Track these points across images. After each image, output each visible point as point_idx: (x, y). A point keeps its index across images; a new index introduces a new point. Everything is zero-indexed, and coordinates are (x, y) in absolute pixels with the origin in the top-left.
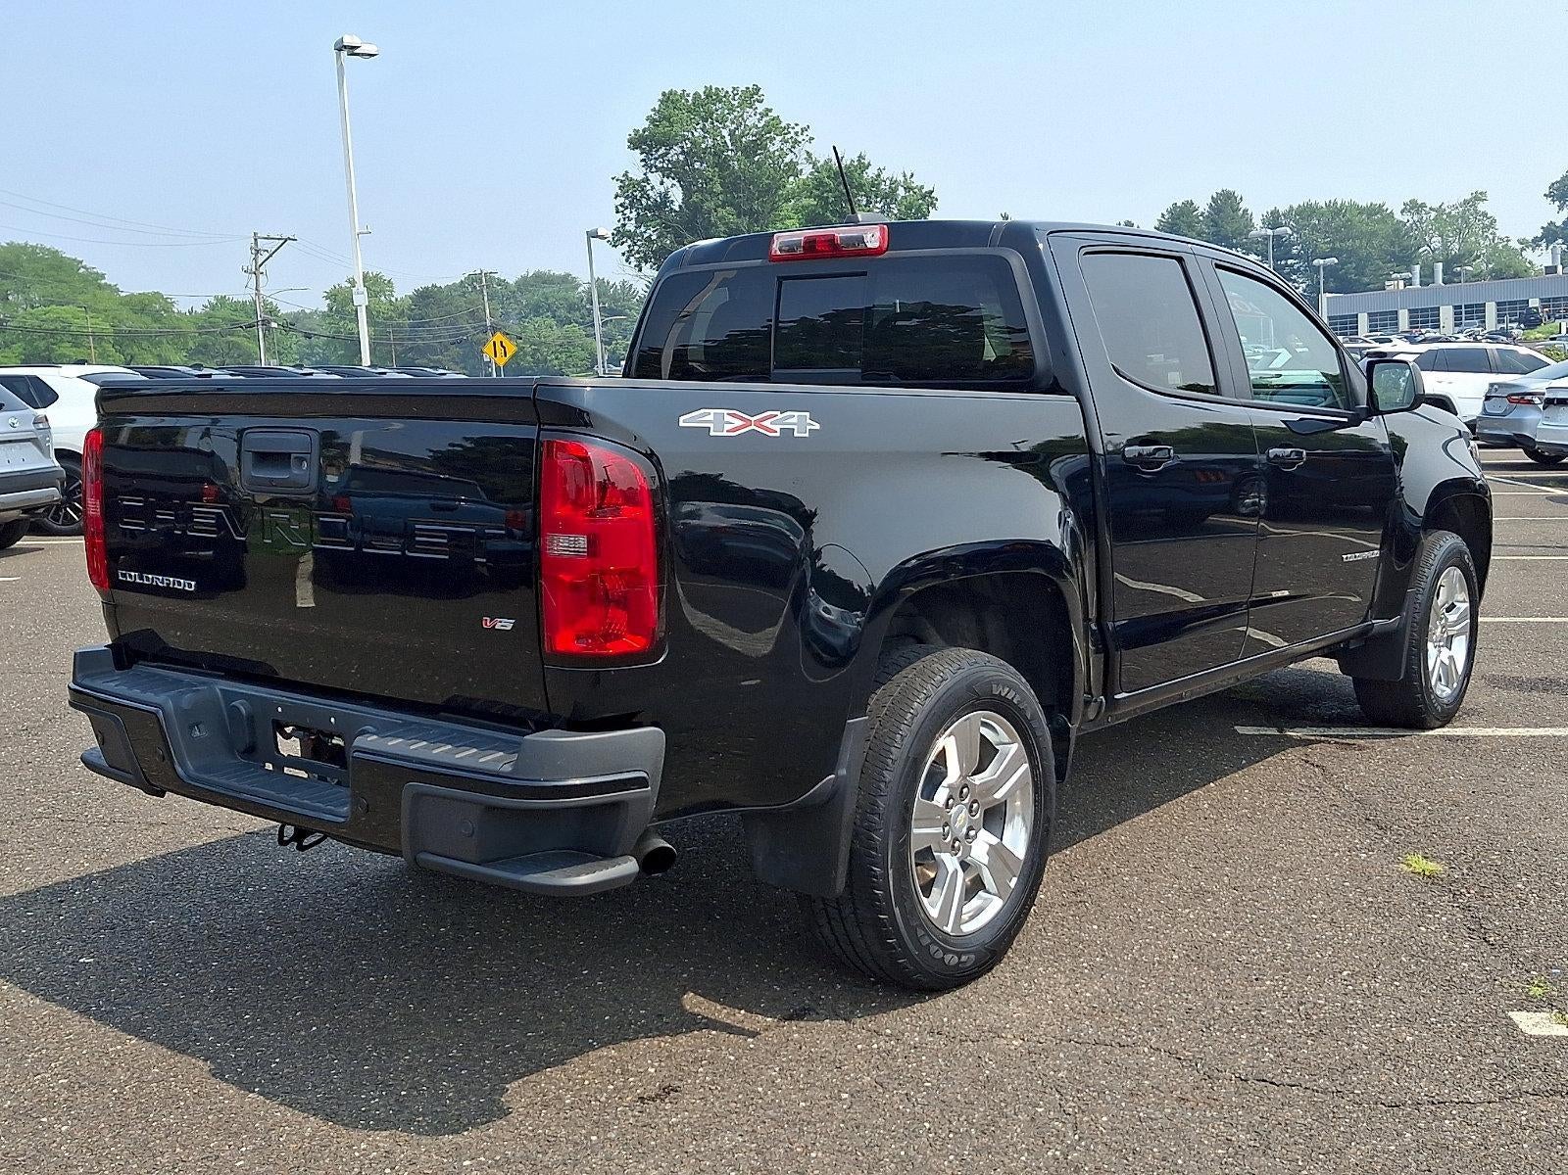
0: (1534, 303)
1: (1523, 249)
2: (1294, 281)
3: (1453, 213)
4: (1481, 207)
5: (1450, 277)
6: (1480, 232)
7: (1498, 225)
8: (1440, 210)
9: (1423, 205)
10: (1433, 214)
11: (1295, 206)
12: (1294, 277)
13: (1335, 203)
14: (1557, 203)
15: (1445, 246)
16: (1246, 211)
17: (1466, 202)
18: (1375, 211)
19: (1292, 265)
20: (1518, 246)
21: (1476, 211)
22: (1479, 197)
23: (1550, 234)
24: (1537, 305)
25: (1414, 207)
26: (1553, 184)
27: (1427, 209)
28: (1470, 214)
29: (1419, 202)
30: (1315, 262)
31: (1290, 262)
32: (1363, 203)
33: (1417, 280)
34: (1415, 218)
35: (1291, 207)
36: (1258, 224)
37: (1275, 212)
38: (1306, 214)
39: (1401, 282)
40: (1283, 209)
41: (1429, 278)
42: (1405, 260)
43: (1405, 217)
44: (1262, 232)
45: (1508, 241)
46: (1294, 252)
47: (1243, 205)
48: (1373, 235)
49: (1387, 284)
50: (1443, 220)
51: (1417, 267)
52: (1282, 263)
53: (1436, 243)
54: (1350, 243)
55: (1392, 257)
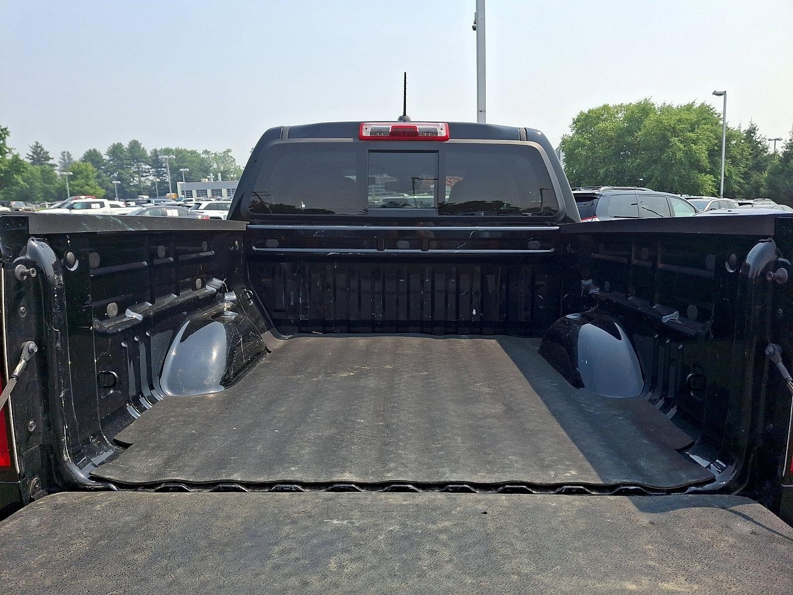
2: (165, 177)
3: (220, 155)
4: (230, 154)
5: (224, 178)
6: (230, 163)
7: (236, 161)
8: (215, 154)
9: (210, 152)
10: (213, 155)
11: (163, 148)
12: (164, 175)
15: (219, 168)
16: (143, 148)
17: (224, 152)
18: (193, 152)
21: (228, 156)
22: (229, 151)
25: (206, 152)
28: (225, 157)
29: (208, 151)
30: (181, 170)
31: (162, 169)
32: (189, 149)
33: (212, 179)
34: (207, 156)
35: (162, 149)
36: (149, 154)
37: (155, 150)
38: (167, 151)
39: (207, 179)
40: (158, 149)
41: (216, 178)
42: (206, 171)
43: (204, 156)
44: (151, 157)
45: (240, 167)
46: (163, 165)
47: (142, 146)
48: (194, 161)
49: (202, 179)
50: (217, 158)
51: (212, 174)
52: (160, 169)
53: (215, 166)
54: (185, 164)
55: (202, 170)
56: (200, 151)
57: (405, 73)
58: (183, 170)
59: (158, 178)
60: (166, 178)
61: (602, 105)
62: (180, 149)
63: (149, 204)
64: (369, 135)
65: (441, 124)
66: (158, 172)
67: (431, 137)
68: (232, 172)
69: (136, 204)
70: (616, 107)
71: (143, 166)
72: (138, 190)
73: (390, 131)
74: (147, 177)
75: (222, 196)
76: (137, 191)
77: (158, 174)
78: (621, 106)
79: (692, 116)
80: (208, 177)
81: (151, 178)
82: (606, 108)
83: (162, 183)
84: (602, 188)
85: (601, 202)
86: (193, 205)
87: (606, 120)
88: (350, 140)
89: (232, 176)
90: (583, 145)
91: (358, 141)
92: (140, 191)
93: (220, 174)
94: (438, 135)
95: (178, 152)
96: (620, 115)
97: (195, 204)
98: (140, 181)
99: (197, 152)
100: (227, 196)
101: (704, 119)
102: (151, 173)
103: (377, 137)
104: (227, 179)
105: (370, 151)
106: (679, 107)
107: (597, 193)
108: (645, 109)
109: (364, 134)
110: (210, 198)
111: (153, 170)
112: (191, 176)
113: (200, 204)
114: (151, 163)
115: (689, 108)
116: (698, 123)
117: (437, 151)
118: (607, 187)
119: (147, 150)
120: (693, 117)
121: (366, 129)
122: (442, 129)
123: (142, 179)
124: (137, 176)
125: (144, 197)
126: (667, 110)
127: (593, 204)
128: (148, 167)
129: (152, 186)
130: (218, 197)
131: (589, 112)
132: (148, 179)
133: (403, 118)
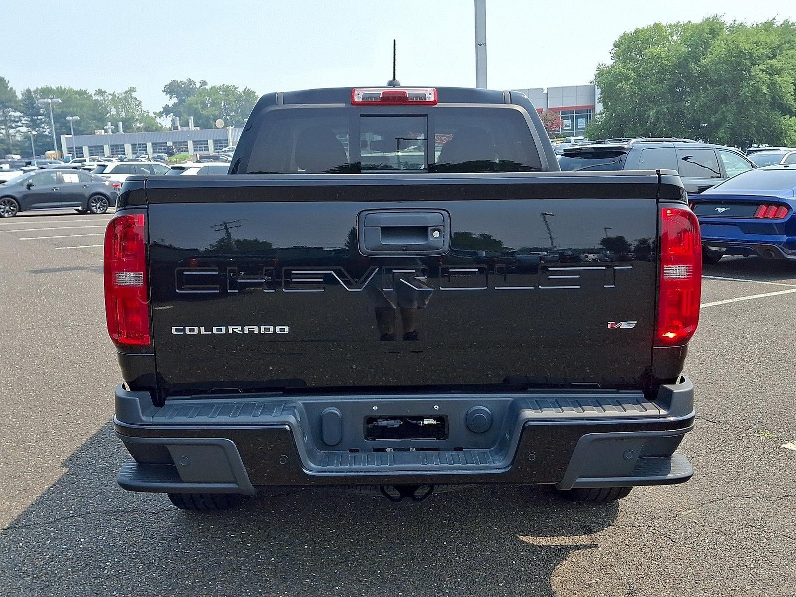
0: (170, 144)
1: (155, 117)
2: (43, 128)
3: (120, 97)
4: (134, 95)
5: (126, 128)
6: (135, 107)
7: (142, 104)
8: (113, 95)
9: (105, 92)
10: (110, 97)
11: (40, 88)
12: (43, 125)
13: (61, 88)
14: (168, 95)
15: (118, 114)
16: (11, 88)
17: (126, 92)
18: (82, 93)
19: (41, 119)
20: (154, 116)
21: (131, 97)
22: (132, 90)
23: (167, 111)
24: (171, 145)
25: (100, 92)
26: (166, 86)
27: (107, 94)
28: (127, 99)
29: (103, 90)
30: (68, 118)
31: (39, 117)
32: (76, 89)
33: (110, 130)
34: (102, 98)
35: (37, 88)
36: (20, 96)
37: (28, 91)
38: (46, 92)
39: (103, 131)
40: (33, 89)
41: (116, 130)
42: (101, 119)
43: (96, 97)
44: (21, 101)
45: (148, 113)
46: (41, 112)
47: (10, 85)
48: (83, 105)
49: (96, 131)
50: (116, 100)
51: (109, 124)
52: (35, 117)
53: (113, 111)
54: (71, 109)
55: (94, 118)
56: (91, 91)
57: (395, 41)
58: (71, 118)
59: (34, 129)
60: (44, 130)
61: (652, 24)
62: (63, 88)
63: (30, 168)
64: (361, 100)
65: (429, 89)
66: (33, 121)
67: (421, 102)
68: (137, 120)
69: (11, 167)
70: (670, 26)
71: (12, 113)
72: (5, 147)
73: (381, 96)
74: (18, 128)
75: (124, 154)
76: (3, 149)
77: (34, 124)
78: (677, 25)
79: (772, 38)
80: (105, 127)
81: (24, 129)
82: (657, 26)
83: (41, 136)
84: (633, 141)
85: (630, 158)
86: (95, 167)
87: (657, 43)
88: (343, 105)
89: (139, 125)
90: (627, 79)
91: (350, 106)
92: (8, 149)
93: (121, 123)
94: (427, 100)
95: (61, 92)
96: (675, 38)
97: (98, 165)
98: (8, 135)
99: (87, 92)
100: (131, 154)
101: (788, 42)
102: (23, 122)
103: (368, 102)
104: (131, 130)
105: (362, 116)
106: (755, 26)
107: (626, 146)
108: (713, 28)
109: (356, 100)
110: (110, 157)
111: (26, 118)
112: (80, 126)
113: (105, 166)
114: (22, 109)
115: (768, 26)
116: (779, 47)
117: (426, 115)
118: (639, 139)
119: (16, 91)
120: (775, 40)
121: (358, 94)
122: (430, 94)
123: (12, 131)
124: (4, 127)
125: (14, 156)
126: (738, 29)
127: (621, 161)
128: (18, 114)
129: (26, 142)
130: (119, 156)
131: (636, 32)
132: (19, 131)
133: (393, 83)
